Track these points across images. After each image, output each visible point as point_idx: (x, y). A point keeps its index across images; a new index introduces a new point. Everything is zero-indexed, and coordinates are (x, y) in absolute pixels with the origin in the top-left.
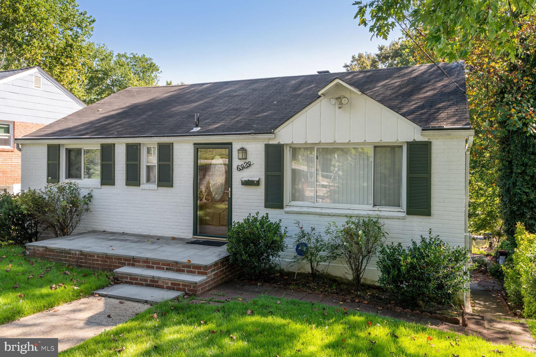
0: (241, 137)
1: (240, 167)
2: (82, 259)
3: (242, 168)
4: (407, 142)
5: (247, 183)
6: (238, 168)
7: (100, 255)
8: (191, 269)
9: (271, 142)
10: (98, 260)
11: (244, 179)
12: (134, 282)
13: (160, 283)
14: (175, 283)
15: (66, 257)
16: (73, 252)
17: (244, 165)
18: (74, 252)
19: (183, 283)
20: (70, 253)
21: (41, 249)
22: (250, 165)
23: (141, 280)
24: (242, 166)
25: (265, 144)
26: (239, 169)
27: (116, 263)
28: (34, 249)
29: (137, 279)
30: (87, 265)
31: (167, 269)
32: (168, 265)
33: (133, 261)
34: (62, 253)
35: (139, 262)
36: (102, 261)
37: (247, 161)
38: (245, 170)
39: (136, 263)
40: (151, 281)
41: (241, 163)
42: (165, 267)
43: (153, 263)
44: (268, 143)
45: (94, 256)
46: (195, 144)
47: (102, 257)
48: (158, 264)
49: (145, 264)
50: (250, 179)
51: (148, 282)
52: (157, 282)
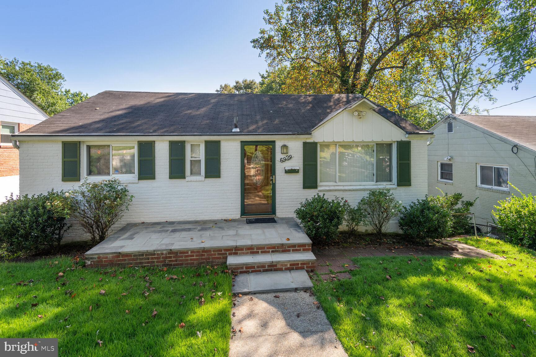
0: (287, 137)
1: (283, 159)
2: (170, 257)
3: (284, 161)
4: (397, 141)
5: (289, 172)
6: (281, 160)
7: (195, 251)
8: (297, 248)
9: (308, 141)
10: (193, 256)
11: (287, 168)
12: (250, 270)
13: (279, 266)
14: (294, 264)
15: (148, 259)
16: (158, 252)
17: (287, 158)
18: (160, 252)
19: (302, 262)
20: (155, 254)
21: (111, 255)
22: (291, 158)
23: (258, 267)
24: (285, 159)
25: (304, 142)
26: (282, 161)
27: (215, 255)
28: (99, 258)
29: (254, 267)
30: (178, 262)
31: (272, 252)
32: (274, 248)
33: (236, 251)
34: (143, 255)
35: (242, 249)
36: (197, 256)
37: (289, 154)
38: (287, 161)
39: (239, 252)
40: (269, 266)
41: (283, 156)
42: (271, 250)
43: (258, 248)
44: (305, 141)
45: (187, 252)
46: (241, 142)
47: (198, 252)
48: (264, 248)
49: (249, 251)
50: (293, 168)
51: (266, 267)
52: (276, 266)
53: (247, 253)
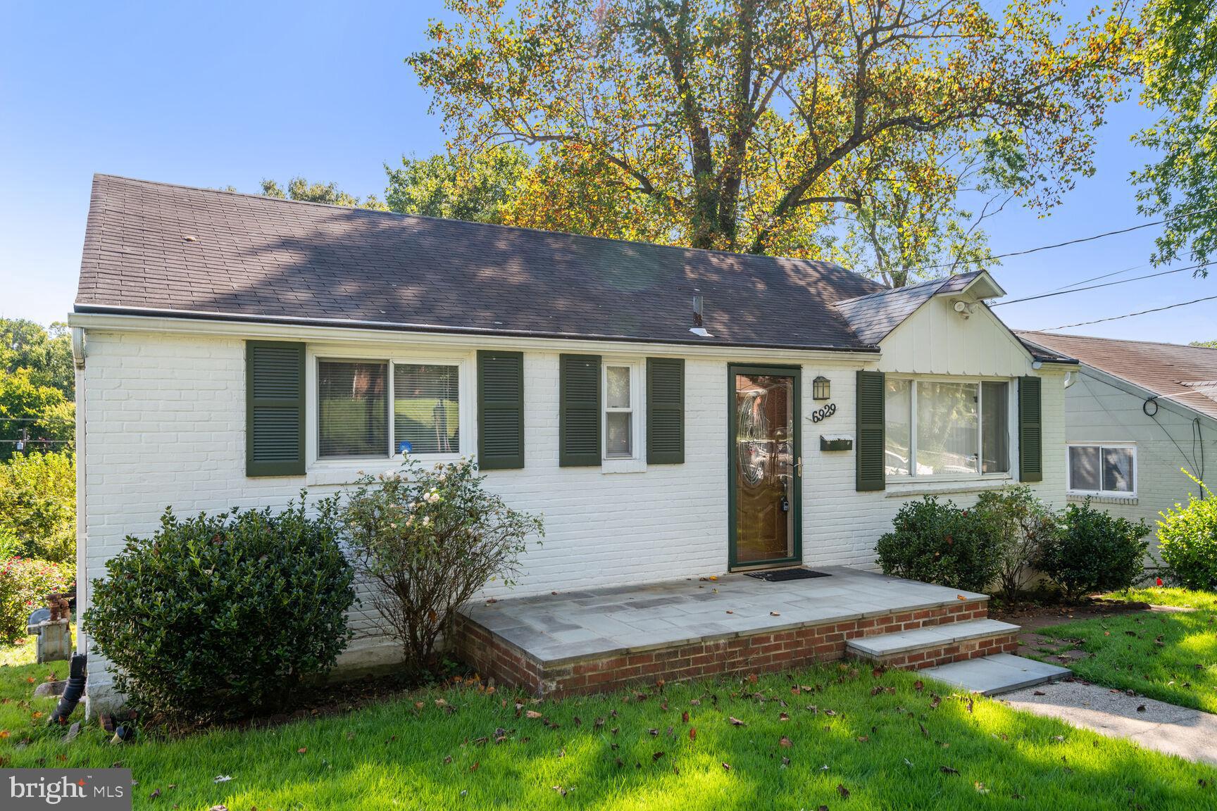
1: (818, 415)
2: (732, 654)
3: (821, 418)
4: (1019, 378)
5: (830, 447)
6: (814, 417)
7: (783, 633)
8: (964, 612)
9: (868, 369)
10: (778, 647)
11: (829, 438)
12: (916, 663)
13: (962, 651)
14: (986, 642)
15: (687, 662)
16: (708, 644)
17: (826, 411)
18: (712, 643)
19: (997, 637)
20: (699, 650)
21: (605, 661)
22: (834, 410)
23: (929, 655)
24: (821, 413)
25: (858, 372)
26: (816, 419)
27: (821, 640)
28: (576, 670)
29: (921, 657)
30: (750, 667)
31: (925, 624)
32: (926, 614)
33: (861, 625)
34: (675, 654)
35: (871, 624)
36: (787, 646)
37: (829, 402)
38: (825, 420)
39: (865, 629)
40: (948, 651)
41: (818, 406)
42: (921, 621)
43: (900, 619)
44: (860, 369)
45: (768, 639)
46: (730, 365)
47: (789, 636)
48: (907, 617)
49: (883, 626)
50: (842, 438)
51: (940, 655)
52: (957, 649)
53: (879, 633)
